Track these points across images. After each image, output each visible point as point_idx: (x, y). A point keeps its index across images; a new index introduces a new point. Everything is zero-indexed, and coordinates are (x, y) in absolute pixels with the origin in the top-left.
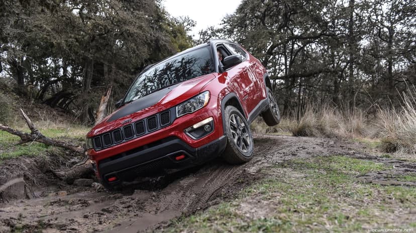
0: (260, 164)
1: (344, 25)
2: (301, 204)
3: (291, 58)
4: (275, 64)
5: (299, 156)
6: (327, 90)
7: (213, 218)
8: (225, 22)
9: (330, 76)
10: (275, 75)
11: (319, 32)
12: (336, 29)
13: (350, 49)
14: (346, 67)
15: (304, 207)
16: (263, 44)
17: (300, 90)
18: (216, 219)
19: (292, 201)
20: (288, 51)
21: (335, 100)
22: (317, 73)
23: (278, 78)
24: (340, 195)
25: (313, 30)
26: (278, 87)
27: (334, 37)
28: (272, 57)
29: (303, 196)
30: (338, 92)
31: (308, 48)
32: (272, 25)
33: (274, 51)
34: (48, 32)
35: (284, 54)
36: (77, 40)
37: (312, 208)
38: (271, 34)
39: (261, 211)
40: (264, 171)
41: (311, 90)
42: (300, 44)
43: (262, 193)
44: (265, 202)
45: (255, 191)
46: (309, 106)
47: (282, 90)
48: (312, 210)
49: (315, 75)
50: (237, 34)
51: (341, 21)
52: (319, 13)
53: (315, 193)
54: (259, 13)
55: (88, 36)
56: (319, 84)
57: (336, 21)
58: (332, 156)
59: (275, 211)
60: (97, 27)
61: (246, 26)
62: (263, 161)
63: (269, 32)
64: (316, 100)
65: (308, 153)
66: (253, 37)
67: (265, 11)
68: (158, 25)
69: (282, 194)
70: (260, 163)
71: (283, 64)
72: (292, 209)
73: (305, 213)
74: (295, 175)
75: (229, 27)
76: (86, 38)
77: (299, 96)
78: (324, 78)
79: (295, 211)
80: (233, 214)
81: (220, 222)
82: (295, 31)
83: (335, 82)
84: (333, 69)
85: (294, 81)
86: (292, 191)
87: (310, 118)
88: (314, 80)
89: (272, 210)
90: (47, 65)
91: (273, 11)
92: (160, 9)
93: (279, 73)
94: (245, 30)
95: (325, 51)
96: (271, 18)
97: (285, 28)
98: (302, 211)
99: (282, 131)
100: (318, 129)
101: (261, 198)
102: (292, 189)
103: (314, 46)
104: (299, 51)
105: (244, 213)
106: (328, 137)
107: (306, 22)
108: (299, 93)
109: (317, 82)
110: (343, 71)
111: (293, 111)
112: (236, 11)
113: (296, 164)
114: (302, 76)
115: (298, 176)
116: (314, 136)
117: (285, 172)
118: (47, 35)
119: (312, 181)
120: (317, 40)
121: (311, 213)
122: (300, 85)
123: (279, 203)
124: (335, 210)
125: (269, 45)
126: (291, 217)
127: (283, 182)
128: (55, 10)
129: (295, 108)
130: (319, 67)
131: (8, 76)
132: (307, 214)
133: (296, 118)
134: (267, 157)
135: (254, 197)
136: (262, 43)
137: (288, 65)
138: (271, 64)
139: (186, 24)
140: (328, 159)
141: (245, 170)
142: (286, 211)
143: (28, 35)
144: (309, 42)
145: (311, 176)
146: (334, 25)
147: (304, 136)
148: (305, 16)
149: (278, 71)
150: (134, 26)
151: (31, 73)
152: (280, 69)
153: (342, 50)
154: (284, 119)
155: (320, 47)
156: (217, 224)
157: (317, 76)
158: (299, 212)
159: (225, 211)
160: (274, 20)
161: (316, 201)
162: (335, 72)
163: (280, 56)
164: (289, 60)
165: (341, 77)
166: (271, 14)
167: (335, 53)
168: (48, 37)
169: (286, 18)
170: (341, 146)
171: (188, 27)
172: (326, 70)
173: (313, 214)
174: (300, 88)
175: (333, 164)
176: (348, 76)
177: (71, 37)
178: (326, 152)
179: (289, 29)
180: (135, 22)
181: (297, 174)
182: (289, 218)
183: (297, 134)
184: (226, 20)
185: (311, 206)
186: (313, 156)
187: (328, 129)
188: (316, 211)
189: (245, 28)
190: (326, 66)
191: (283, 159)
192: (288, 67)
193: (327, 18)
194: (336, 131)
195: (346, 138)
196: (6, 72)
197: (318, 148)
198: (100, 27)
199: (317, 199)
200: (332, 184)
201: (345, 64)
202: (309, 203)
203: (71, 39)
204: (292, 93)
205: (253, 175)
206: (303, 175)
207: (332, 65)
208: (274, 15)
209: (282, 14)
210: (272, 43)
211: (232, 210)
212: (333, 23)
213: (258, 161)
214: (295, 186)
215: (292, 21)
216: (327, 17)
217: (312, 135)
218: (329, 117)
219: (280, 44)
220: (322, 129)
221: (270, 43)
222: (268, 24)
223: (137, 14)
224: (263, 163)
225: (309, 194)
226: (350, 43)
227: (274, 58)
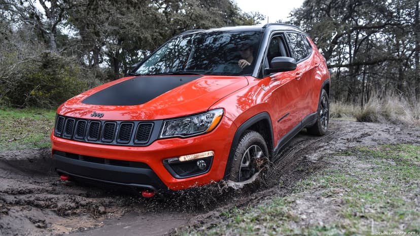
0: (323, 151)
1: (409, 15)
2: (369, 206)
3: (356, 47)
4: (339, 53)
5: (364, 143)
6: (392, 78)
7: (262, 218)
8: (292, 15)
9: (395, 63)
10: (339, 63)
11: (384, 22)
12: (401, 19)
13: (416, 37)
14: (411, 55)
15: (373, 211)
16: (328, 34)
17: (364, 77)
18: (265, 220)
19: (358, 201)
20: (352, 41)
21: (400, 87)
22: (382, 61)
23: (342, 66)
24: (417, 196)
25: (378, 20)
26: (343, 74)
27: (399, 26)
28: (336, 46)
29: (372, 195)
30: (403, 79)
31: (372, 37)
32: (337, 16)
33: (338, 41)
34: (138, 28)
35: (348, 43)
36: (161, 34)
37: (383, 213)
38: (336, 25)
39: (321, 213)
40: (326, 158)
41: (376, 78)
42: (364, 34)
43: (322, 187)
44: (326, 200)
45: (315, 183)
46: (373, 92)
47: (347, 77)
48: (383, 217)
49: (380, 63)
50: (303, 25)
51: (406, 11)
52: (384, 4)
53: (385, 192)
54: (325, 6)
55: (170, 30)
56: (384, 72)
57: (401, 11)
58: (400, 144)
59: (337, 215)
60: (178, 23)
61: (312, 18)
62: (325, 147)
63: (334, 23)
64: (380, 87)
65: (373, 140)
66: (319, 28)
67: (331, 3)
68: (230, 20)
69: (346, 191)
70: (322, 149)
71: (347, 53)
72: (358, 214)
73: (374, 220)
74: (360, 165)
75: (296, 19)
76: (168, 32)
77: (363, 83)
78: (388, 66)
79: (362, 217)
80: (286, 215)
81: (269, 225)
82: (359, 22)
83: (400, 70)
84: (397, 57)
85: (358, 69)
86: (357, 186)
87: (374, 105)
88: (379, 67)
89: (334, 212)
90: (138, 56)
91: (337, 3)
92: (233, 6)
93: (343, 61)
94: (311, 22)
95: (390, 40)
96: (336, 9)
97: (350, 19)
98: (371, 218)
99: (346, 117)
100: (383, 115)
101: (321, 194)
102: (357, 183)
103: (378, 35)
104: (363, 40)
105: (300, 213)
106: (394, 123)
107: (371, 12)
108: (364, 80)
109: (381, 70)
110: (408, 59)
111: (357, 98)
112: (302, 5)
113: (361, 151)
114: (366, 64)
115: (363, 166)
116: (379, 122)
117: (350, 161)
118: (137, 31)
119: (381, 174)
120: (382, 30)
121: (383, 221)
122: (364, 73)
123: (342, 203)
124: (414, 219)
125: (334, 35)
126: (356, 226)
127: (347, 173)
128: (137, 7)
129: (359, 95)
130: (383, 56)
131: (107, 66)
132: (377, 221)
133: (360, 104)
134: (330, 142)
135: (313, 191)
136: (327, 32)
137: (352, 53)
138: (335, 53)
139: (256, 18)
140: (396, 147)
141: (305, 157)
142: (350, 216)
143: (121, 31)
144: (374, 32)
145: (379, 167)
146: (399, 15)
147: (368, 122)
148: (370, 6)
149: (342, 59)
150: (209, 20)
151: (125, 63)
152: (344, 58)
153: (408, 38)
154: (348, 104)
155: (385, 36)
156: (266, 227)
157: (382, 64)
158: (367, 218)
159: (277, 211)
160: (339, 11)
161: (388, 203)
162: (400, 60)
163: (345, 45)
164: (353, 49)
165: (406, 65)
166: (336, 6)
167: (400, 42)
168: (138, 33)
169: (351, 10)
170: (408, 134)
171: (258, 21)
172: (391, 58)
173: (385, 222)
174: (364, 76)
175: (402, 154)
176: (413, 64)
177: (156, 32)
178: (393, 139)
179: (354, 20)
180: (210, 18)
181: (362, 165)
182: (355, 227)
183: (361, 120)
184: (293, 14)
185: (383, 209)
186: (380, 144)
187: (393, 116)
188: (390, 219)
189: (311, 20)
190: (390, 54)
191: (346, 146)
192: (352, 56)
193: (392, 9)
194: (402, 118)
195: (413, 125)
196: (106, 63)
197: (385, 135)
198: (180, 22)
199: (389, 201)
200: (405, 179)
201: (410, 52)
202: (378, 205)
203: (155, 34)
204: (356, 80)
205: (314, 163)
206: (369, 166)
207: (397, 53)
208: (339, 7)
209: (347, 6)
210: (337, 33)
211: (285, 209)
212: (398, 13)
213: (320, 147)
214: (361, 179)
215: (356, 12)
216: (391, 7)
217: (376, 121)
218: (394, 104)
219: (345, 34)
220: (387, 115)
221: (335, 33)
222: (333, 16)
223: (212, 10)
224: (325, 149)
225: (378, 192)
226: (416, 31)
227: (339, 47)
